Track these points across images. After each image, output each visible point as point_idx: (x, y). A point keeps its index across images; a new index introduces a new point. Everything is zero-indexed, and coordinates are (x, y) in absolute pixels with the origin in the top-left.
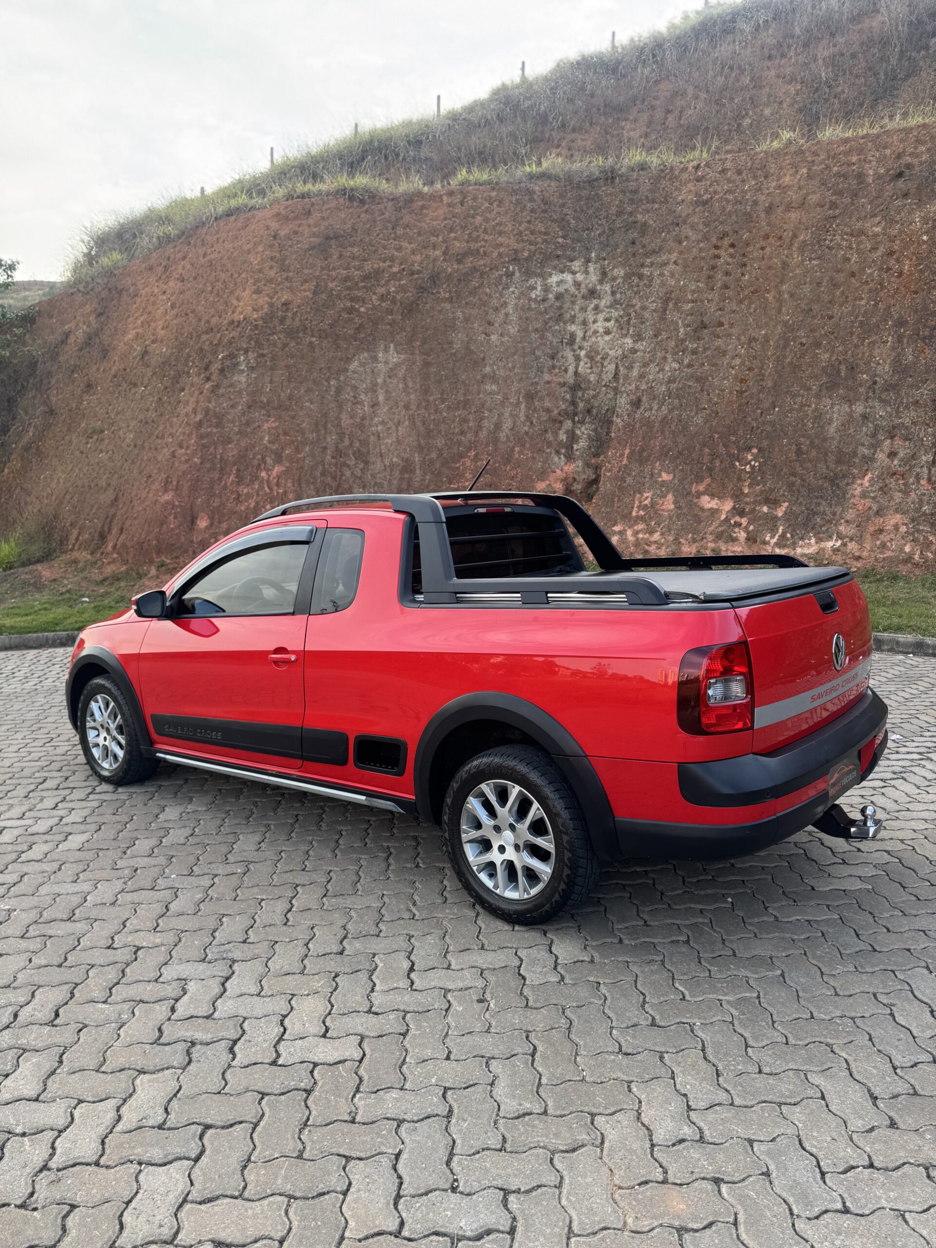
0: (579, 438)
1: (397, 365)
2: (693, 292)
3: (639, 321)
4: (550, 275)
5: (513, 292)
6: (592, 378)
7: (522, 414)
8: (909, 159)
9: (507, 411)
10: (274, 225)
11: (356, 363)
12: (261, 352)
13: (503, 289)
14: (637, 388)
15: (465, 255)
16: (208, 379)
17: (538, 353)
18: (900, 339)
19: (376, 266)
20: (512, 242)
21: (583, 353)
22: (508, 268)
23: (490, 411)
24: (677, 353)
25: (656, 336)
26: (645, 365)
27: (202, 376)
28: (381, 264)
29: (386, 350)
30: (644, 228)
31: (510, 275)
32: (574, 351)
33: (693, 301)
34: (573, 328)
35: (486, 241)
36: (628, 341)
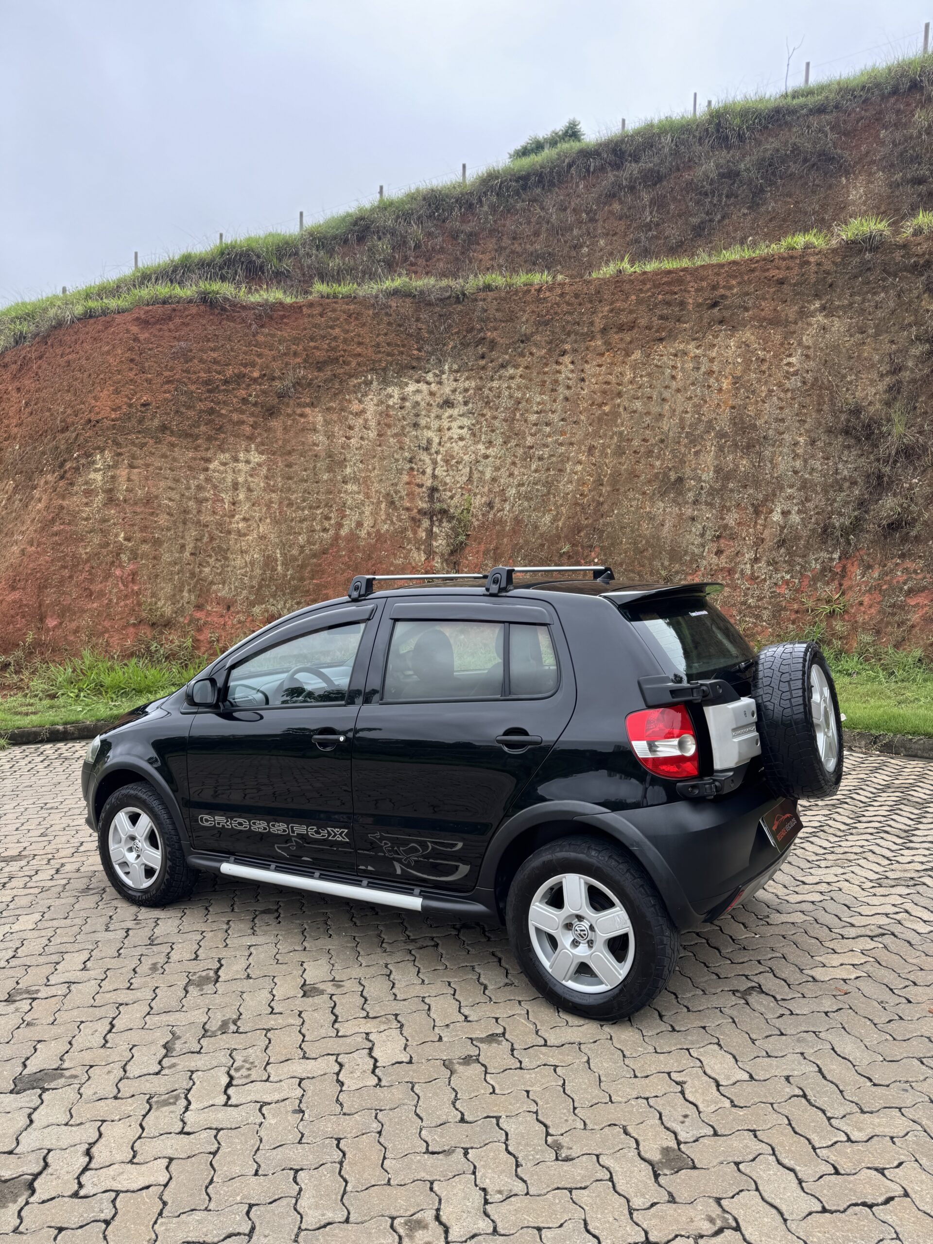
0: (437, 535)
1: (259, 465)
2: (539, 403)
3: (489, 429)
4: (407, 384)
5: (372, 399)
6: (448, 480)
7: (382, 512)
8: (722, 291)
9: (367, 510)
10: (135, 329)
11: (216, 463)
12: (119, 450)
13: (362, 396)
14: (490, 491)
15: (325, 363)
16: (62, 477)
17: (396, 456)
18: (721, 449)
19: (236, 371)
20: (370, 352)
21: (439, 457)
22: (366, 377)
23: (351, 509)
24: (525, 460)
25: (505, 443)
26: (497, 469)
27: (57, 474)
28: (243, 369)
29: (247, 451)
30: (493, 345)
31: (368, 383)
32: (430, 454)
33: (537, 413)
34: (430, 434)
35: (345, 351)
36: (481, 446)
